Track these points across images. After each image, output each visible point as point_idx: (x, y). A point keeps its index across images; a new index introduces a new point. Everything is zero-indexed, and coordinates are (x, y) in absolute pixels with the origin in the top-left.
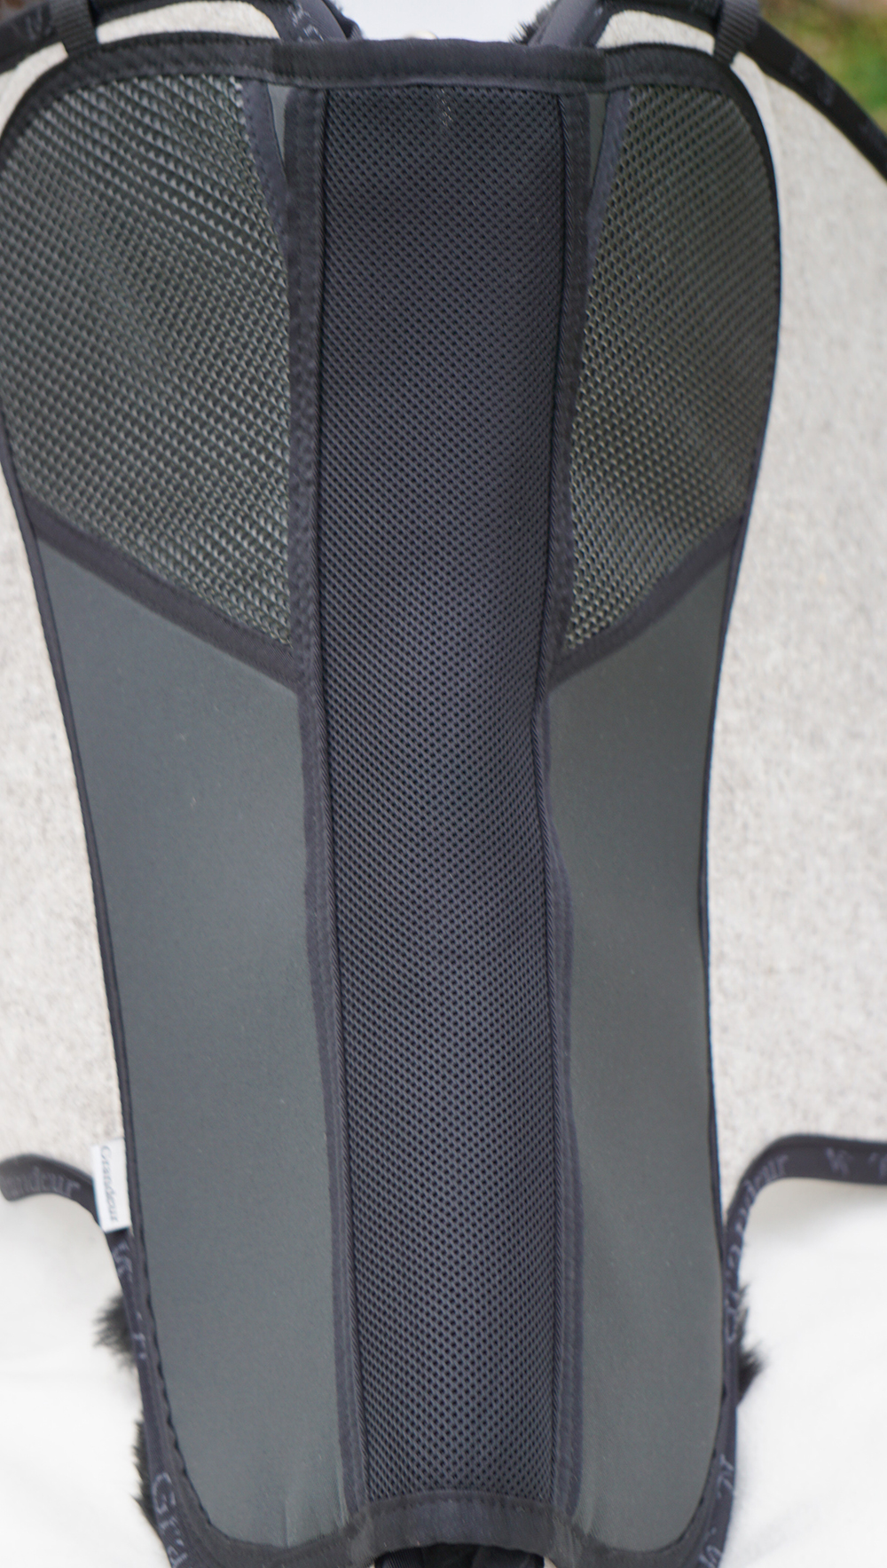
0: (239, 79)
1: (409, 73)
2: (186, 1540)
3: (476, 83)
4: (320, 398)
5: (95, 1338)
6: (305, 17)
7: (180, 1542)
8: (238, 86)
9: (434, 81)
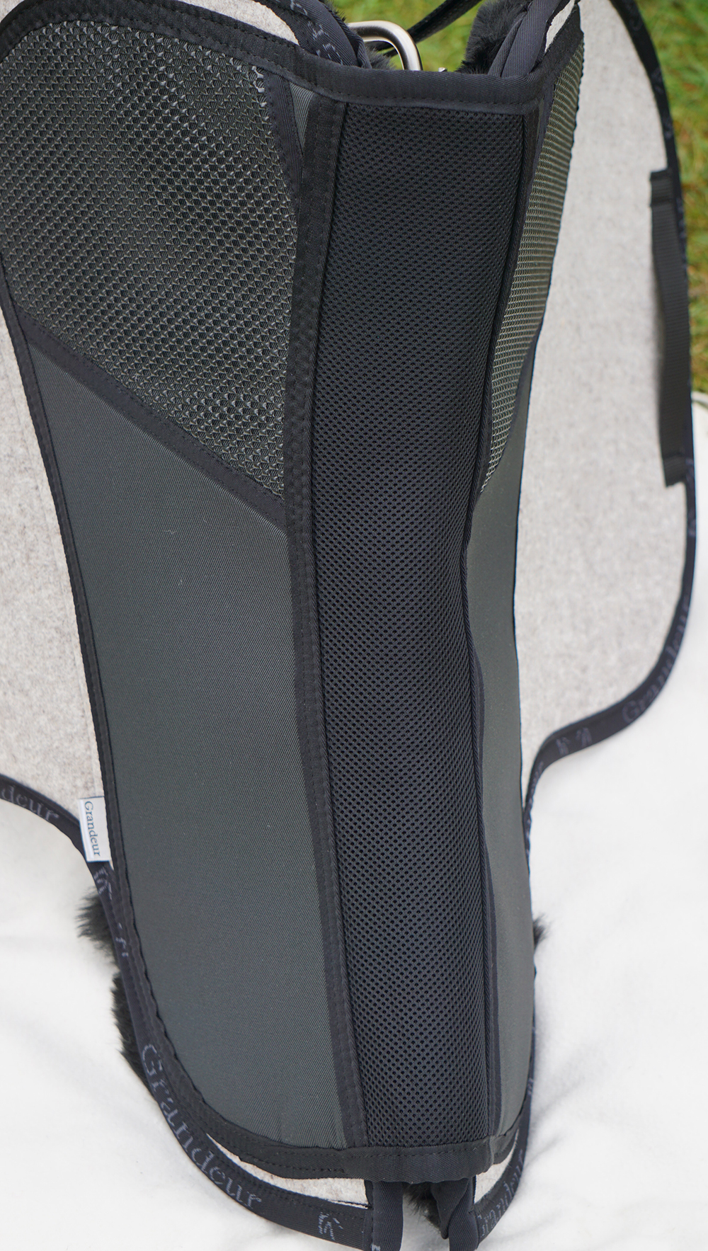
0: (260, 69)
1: (415, 97)
2: (175, 1098)
3: (466, 109)
4: (320, 324)
5: (79, 931)
6: (323, 35)
7: (170, 1100)
8: (260, 76)
9: (433, 105)
